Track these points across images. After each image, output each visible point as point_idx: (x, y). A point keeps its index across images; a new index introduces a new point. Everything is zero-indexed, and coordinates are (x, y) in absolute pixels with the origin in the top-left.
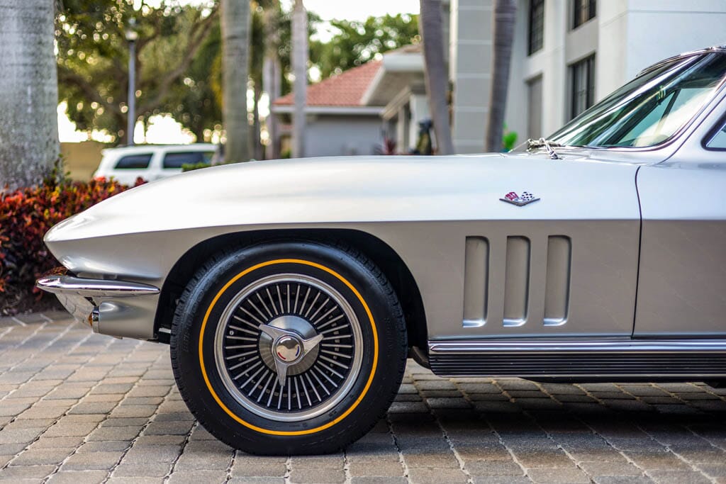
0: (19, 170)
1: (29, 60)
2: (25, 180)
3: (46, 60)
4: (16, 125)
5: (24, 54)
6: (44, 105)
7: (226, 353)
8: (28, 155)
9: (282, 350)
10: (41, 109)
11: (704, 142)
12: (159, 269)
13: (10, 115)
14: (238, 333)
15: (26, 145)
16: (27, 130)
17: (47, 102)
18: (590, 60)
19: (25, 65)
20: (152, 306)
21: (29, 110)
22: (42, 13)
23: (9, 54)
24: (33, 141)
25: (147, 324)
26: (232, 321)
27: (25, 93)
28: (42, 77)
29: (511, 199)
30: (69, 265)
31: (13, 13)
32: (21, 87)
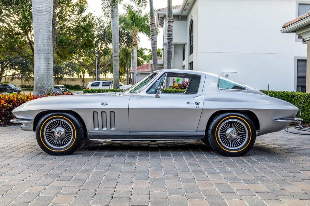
0: (43, 91)
1: (46, 67)
2: (45, 93)
3: (50, 67)
4: (43, 81)
5: (45, 66)
6: (49, 77)
7: (46, 135)
8: (45, 88)
9: (56, 134)
10: (49, 78)
11: (147, 92)
12: (33, 118)
13: (42, 79)
14: (48, 131)
15: (45, 86)
16: (45, 82)
17: (50, 76)
18: (192, 62)
19: (45, 68)
20: (32, 125)
21: (46, 78)
22: (49, 57)
23: (41, 66)
24: (47, 85)
25: (32, 128)
26: (47, 128)
27: (45, 74)
28: (49, 71)
29: (102, 104)
30: (17, 117)
31: (43, 57)
32: (44, 73)
